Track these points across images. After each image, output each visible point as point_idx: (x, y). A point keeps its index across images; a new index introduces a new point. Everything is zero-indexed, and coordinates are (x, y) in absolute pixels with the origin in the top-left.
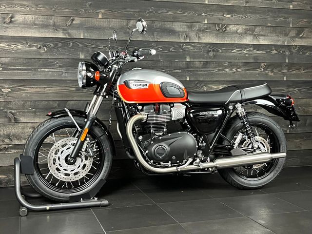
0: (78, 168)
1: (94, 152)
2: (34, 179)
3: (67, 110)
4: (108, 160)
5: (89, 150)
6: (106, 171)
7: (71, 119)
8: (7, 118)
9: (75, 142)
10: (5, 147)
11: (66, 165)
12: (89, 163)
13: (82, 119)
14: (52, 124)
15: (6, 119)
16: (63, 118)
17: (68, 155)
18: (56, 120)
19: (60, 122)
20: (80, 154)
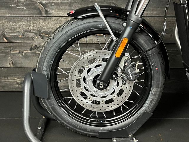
0: (112, 94)
1: (135, 74)
2: (51, 104)
3: (97, 7)
4: (158, 85)
5: (129, 70)
6: (152, 100)
7: (103, 21)
8: (37, 10)
9: (108, 57)
10: (36, 46)
11: (95, 89)
12: (128, 88)
13: (119, 21)
14: (75, 29)
15: (36, 12)
16: (91, 20)
17: (98, 76)
18: (80, 22)
19: (86, 25)
20: (114, 76)
